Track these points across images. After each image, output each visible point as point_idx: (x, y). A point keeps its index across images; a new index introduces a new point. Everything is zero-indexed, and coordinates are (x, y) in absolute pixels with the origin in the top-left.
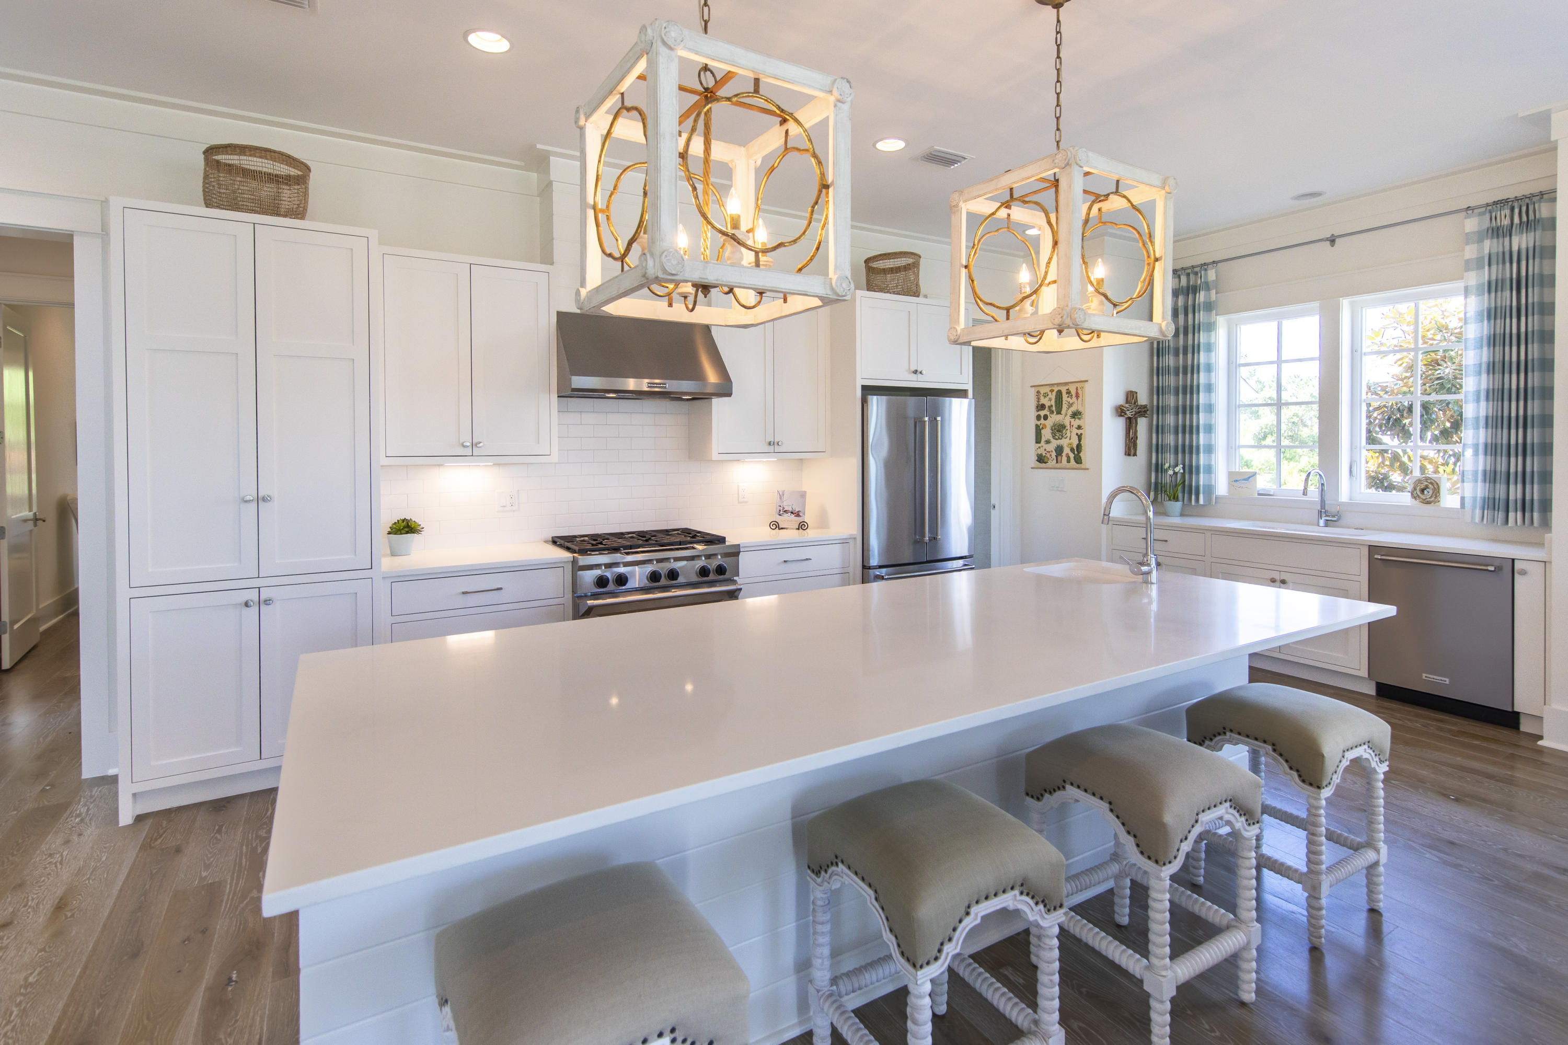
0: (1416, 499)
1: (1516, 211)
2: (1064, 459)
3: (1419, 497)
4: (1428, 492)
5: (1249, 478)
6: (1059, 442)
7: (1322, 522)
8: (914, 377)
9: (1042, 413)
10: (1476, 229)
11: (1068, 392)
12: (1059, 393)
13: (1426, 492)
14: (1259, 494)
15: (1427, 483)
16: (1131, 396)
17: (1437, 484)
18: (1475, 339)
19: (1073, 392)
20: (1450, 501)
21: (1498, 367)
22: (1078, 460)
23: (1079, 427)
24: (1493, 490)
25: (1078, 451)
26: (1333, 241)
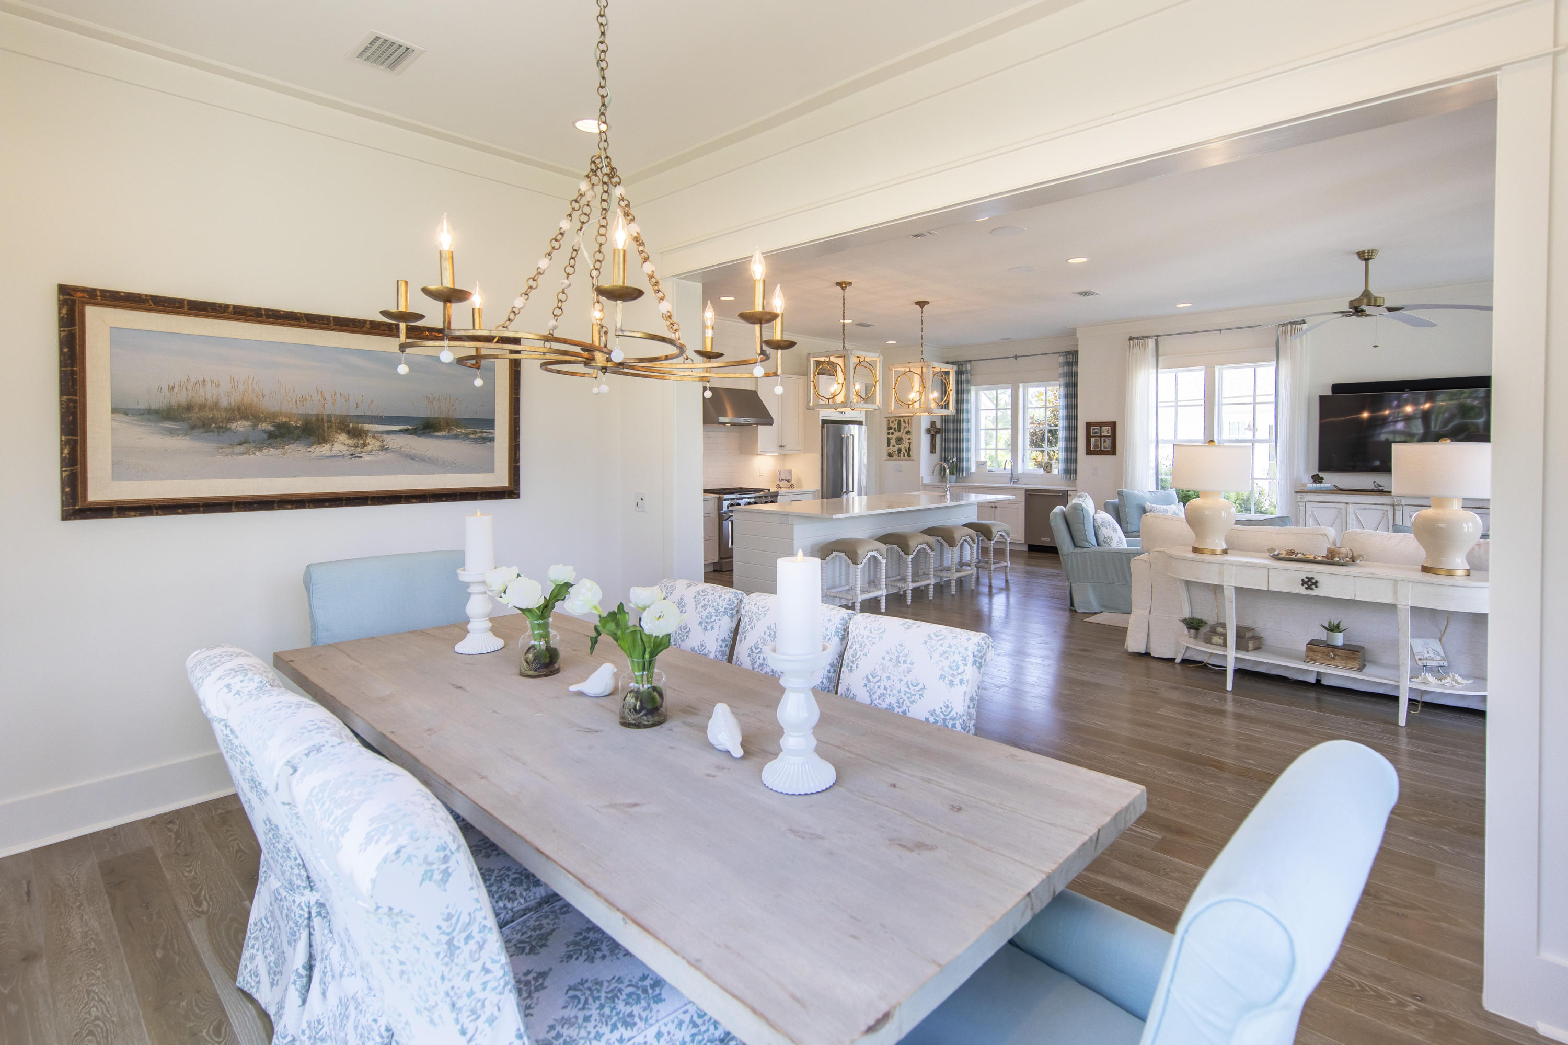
2: (902, 455)
5: (984, 464)
6: (900, 446)
7: (1013, 483)
8: (840, 415)
9: (891, 431)
10: (1064, 361)
11: (904, 421)
12: (900, 421)
14: (988, 471)
16: (933, 424)
19: (907, 421)
20: (1055, 471)
22: (909, 455)
23: (909, 439)
24: (1067, 466)
25: (909, 450)
26: (1016, 359)
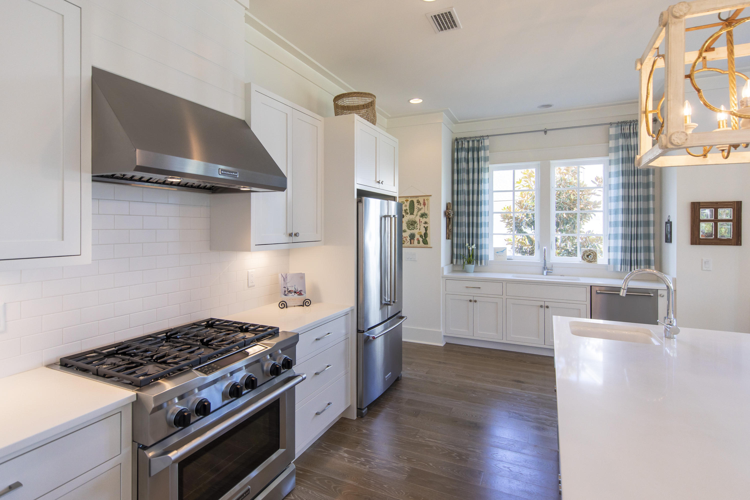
0: (584, 260)
1: (632, 127)
2: (416, 241)
3: (586, 259)
4: (591, 257)
5: (503, 251)
6: (412, 231)
7: (545, 272)
8: (377, 185)
10: (614, 134)
11: (418, 202)
12: (412, 203)
13: (589, 257)
14: (508, 259)
15: (589, 252)
16: (449, 206)
17: (595, 253)
18: (614, 185)
19: (422, 202)
20: (602, 261)
21: (627, 198)
22: (425, 242)
23: (426, 223)
24: (625, 256)
25: (425, 237)
26: (545, 132)
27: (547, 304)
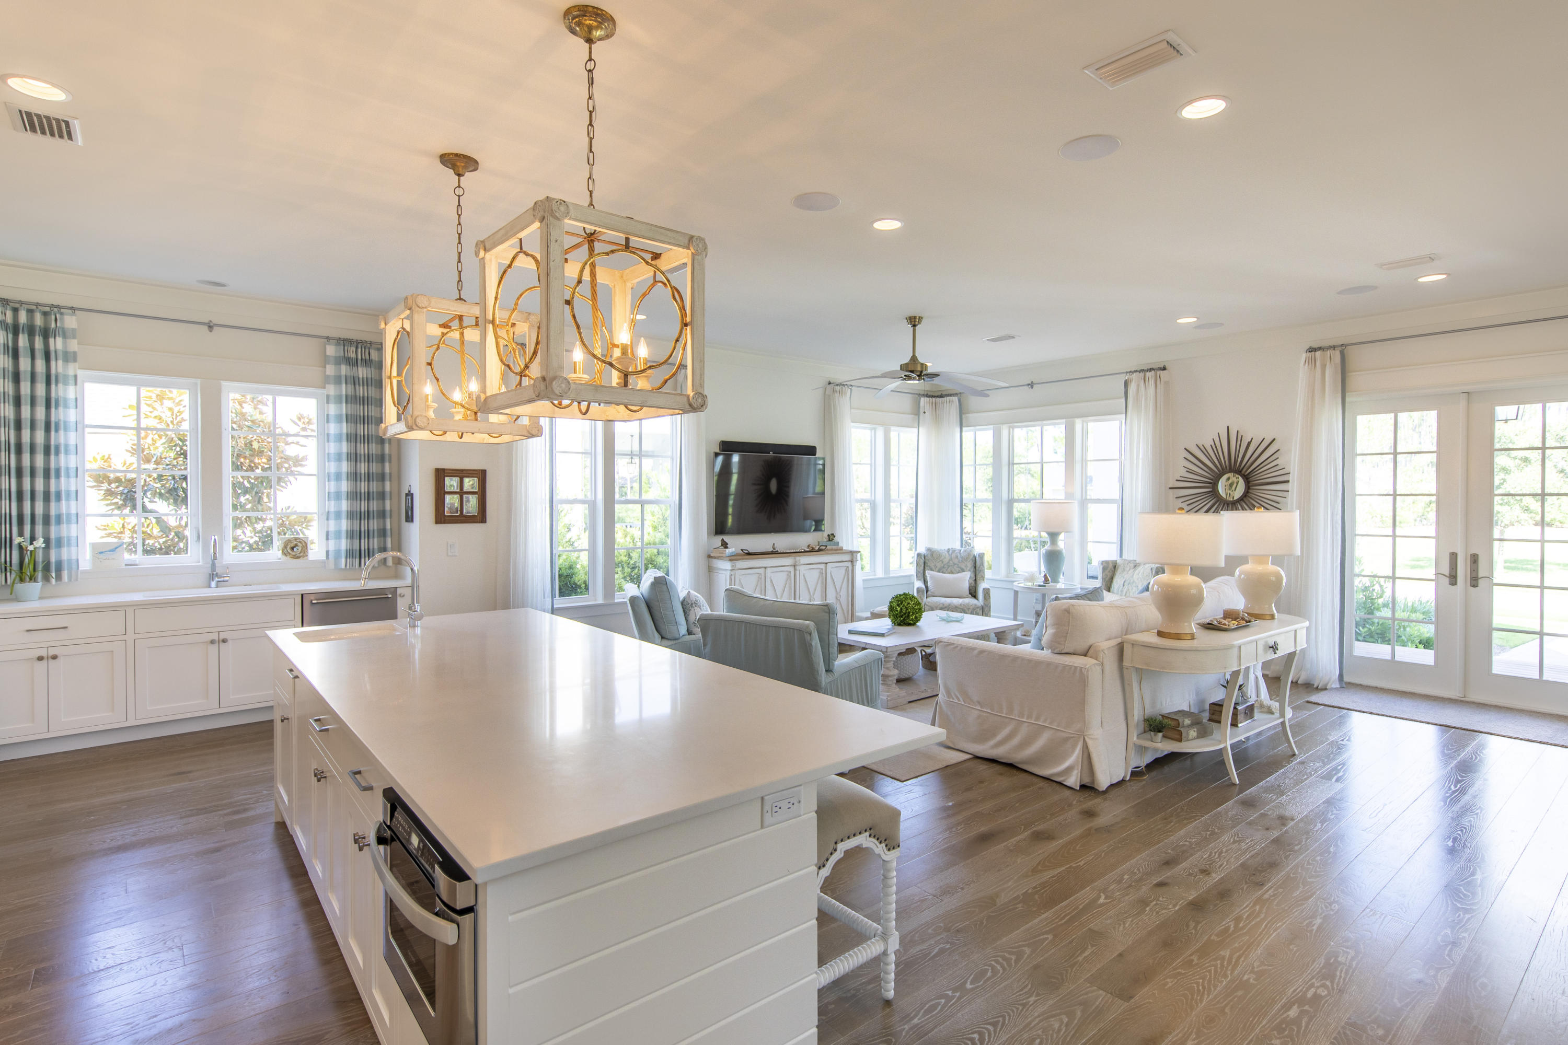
0: (285, 556)
3: (289, 553)
4: (298, 549)
5: (116, 548)
7: (213, 584)
10: (334, 355)
13: (295, 549)
14: (126, 565)
15: (295, 542)
17: (305, 542)
18: (334, 434)
21: (353, 457)
27: (222, 636)
